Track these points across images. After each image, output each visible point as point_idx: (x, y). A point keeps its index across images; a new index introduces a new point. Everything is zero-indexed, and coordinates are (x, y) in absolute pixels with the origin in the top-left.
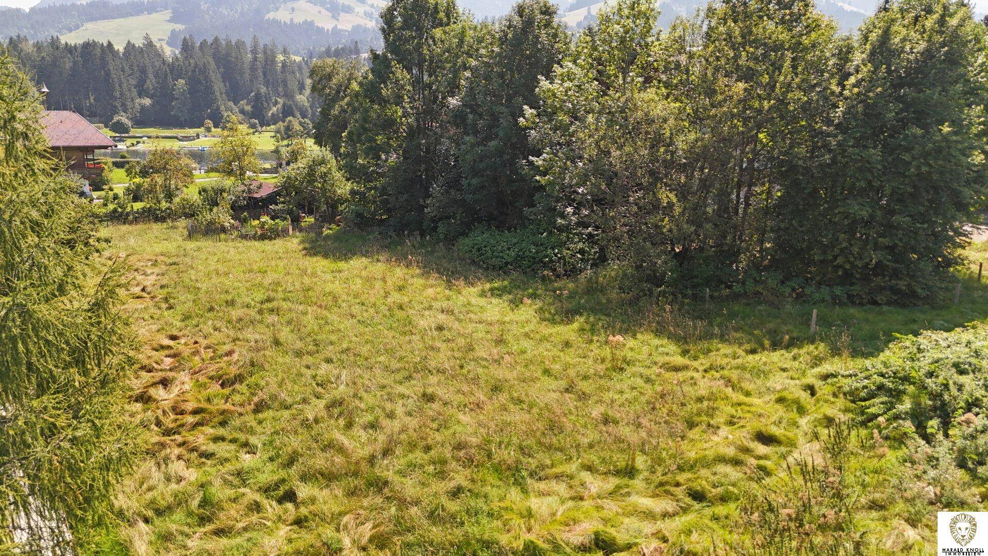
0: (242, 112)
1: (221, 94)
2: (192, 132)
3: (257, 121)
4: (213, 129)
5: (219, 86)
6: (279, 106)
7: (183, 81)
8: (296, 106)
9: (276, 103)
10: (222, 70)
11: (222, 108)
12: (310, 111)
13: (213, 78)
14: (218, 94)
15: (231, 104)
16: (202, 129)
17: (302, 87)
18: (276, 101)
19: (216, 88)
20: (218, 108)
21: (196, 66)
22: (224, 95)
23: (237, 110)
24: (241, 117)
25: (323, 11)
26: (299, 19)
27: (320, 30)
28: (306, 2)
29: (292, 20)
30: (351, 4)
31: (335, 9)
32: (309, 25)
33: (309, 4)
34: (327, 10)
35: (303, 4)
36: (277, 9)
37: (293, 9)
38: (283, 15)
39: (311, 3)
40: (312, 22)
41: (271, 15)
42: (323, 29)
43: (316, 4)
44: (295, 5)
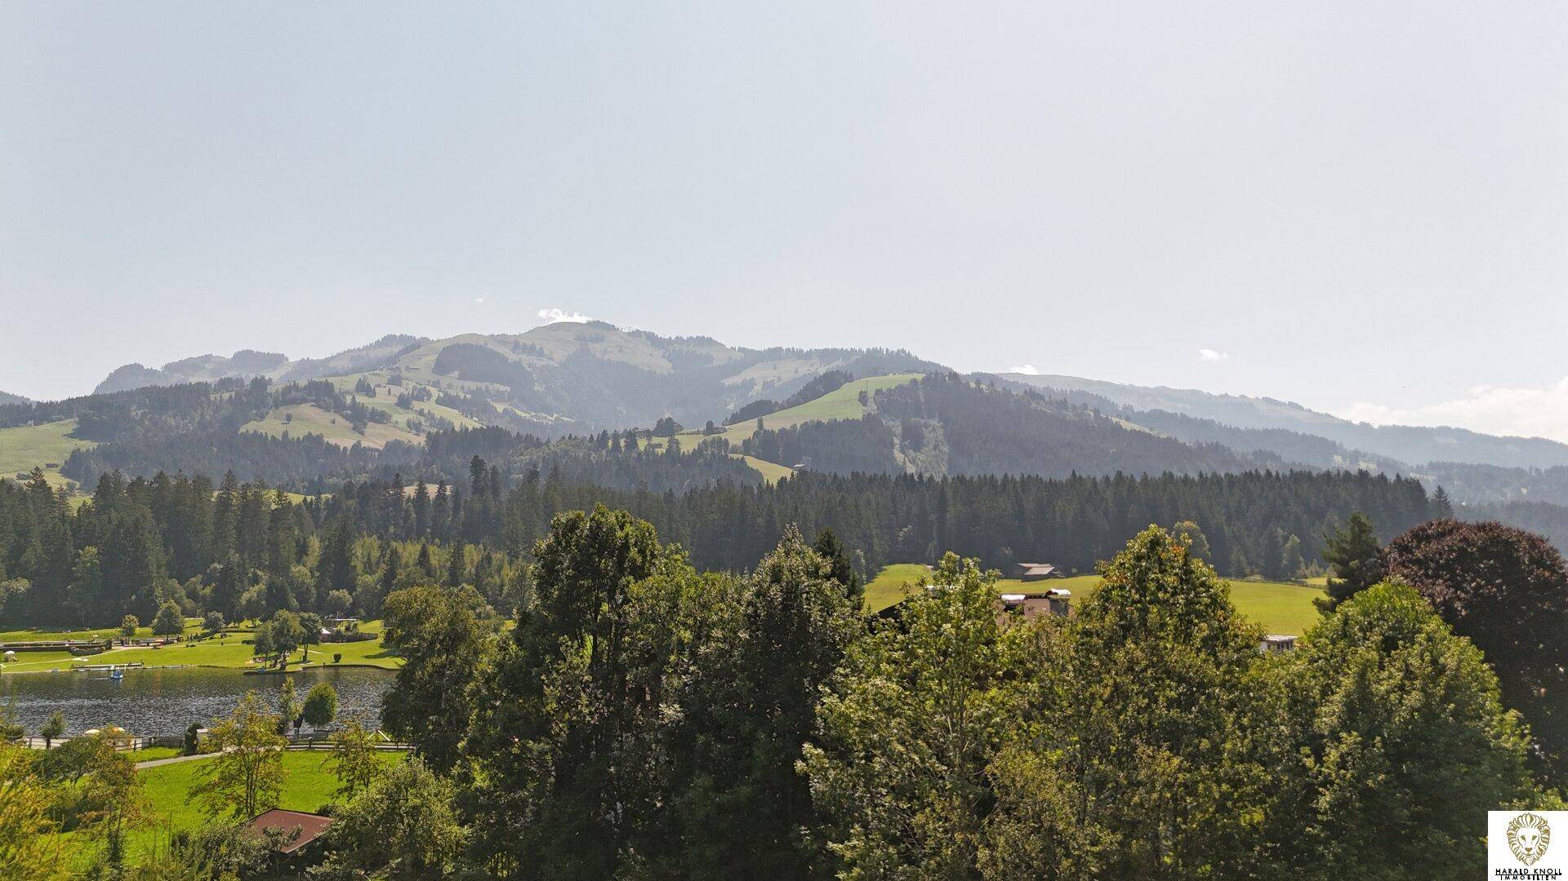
0: (192, 595)
1: (159, 567)
2: (96, 635)
3: (220, 615)
4: (138, 630)
5: (156, 555)
6: (262, 586)
7: (94, 550)
8: (291, 584)
9: (256, 580)
10: (164, 525)
11: (158, 592)
12: (314, 591)
13: (149, 544)
14: (153, 568)
15: (174, 583)
16: (116, 631)
17: (302, 550)
18: (255, 575)
19: (151, 558)
20: (151, 591)
21: (121, 524)
22: (163, 569)
23: (183, 593)
24: (189, 603)
25: (340, 420)
26: (298, 431)
27: (333, 449)
28: (312, 406)
29: (285, 434)
30: (387, 410)
31: (359, 418)
32: (314, 441)
33: (317, 408)
34: (346, 417)
35: (307, 409)
36: (262, 417)
37: (289, 418)
38: (271, 426)
39: (320, 407)
40: (320, 438)
41: (251, 427)
42: (337, 447)
43: (327, 409)
44: (294, 410)
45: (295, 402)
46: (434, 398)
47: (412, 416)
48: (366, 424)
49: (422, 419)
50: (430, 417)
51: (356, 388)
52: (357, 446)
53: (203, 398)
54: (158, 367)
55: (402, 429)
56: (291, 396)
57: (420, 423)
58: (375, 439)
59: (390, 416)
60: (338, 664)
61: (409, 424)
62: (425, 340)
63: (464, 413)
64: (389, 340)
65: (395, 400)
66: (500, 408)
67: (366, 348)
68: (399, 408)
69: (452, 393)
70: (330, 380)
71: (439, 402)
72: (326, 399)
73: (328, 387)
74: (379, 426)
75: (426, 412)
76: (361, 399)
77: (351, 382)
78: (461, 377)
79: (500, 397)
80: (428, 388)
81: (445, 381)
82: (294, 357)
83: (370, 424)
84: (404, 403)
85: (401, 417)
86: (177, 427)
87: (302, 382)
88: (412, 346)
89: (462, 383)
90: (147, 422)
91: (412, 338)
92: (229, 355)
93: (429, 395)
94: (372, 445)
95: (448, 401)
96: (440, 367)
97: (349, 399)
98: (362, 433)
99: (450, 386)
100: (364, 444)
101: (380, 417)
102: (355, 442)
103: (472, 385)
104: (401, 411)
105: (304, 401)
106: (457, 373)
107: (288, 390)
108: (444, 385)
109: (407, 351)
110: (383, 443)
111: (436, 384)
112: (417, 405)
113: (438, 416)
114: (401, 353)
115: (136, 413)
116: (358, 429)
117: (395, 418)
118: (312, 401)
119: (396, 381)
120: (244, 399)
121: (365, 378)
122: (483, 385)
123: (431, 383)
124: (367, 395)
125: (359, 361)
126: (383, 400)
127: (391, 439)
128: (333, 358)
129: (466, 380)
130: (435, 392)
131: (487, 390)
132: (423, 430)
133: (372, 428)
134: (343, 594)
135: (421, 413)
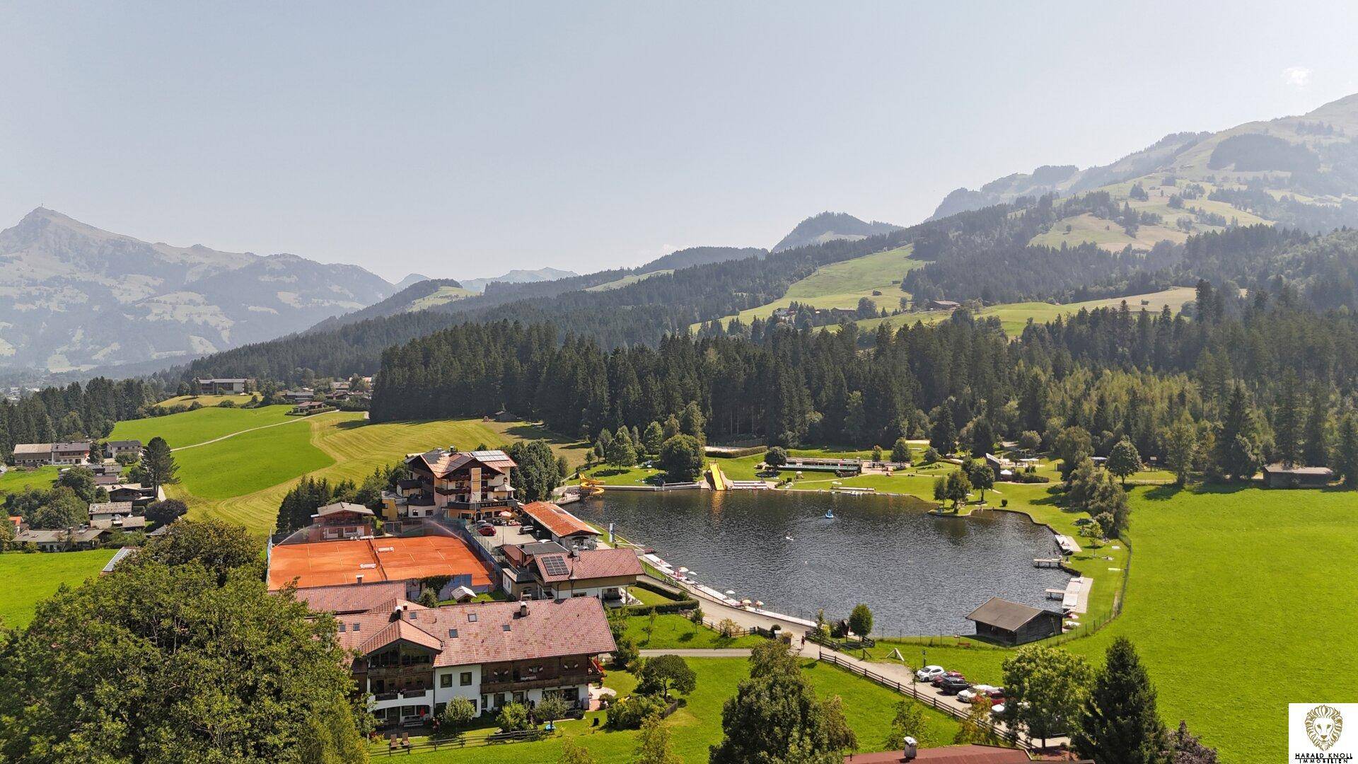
1: (907, 402)
4: (883, 455)
11: (903, 423)
13: (895, 388)
14: (900, 405)
16: (870, 454)
19: (897, 399)
20: (897, 424)
21: (876, 373)
22: (911, 403)
23: (927, 419)
25: (1113, 225)
26: (1074, 241)
27: (1104, 255)
28: (1090, 215)
29: (1064, 245)
30: (1157, 212)
31: (1131, 222)
32: (1089, 250)
33: (1094, 217)
34: (1120, 223)
35: (1085, 220)
36: (1047, 230)
37: (1069, 229)
38: (1052, 239)
39: (1097, 216)
40: (1093, 245)
41: (1035, 242)
42: (1108, 253)
43: (1102, 217)
44: (1074, 221)
45: (1075, 213)
46: (1207, 194)
47: (1183, 215)
48: (1136, 228)
49: (1193, 217)
50: (1201, 214)
51: (1131, 193)
52: (1128, 249)
53: (1002, 218)
54: (977, 189)
55: (1173, 229)
56: (1073, 208)
57: (1190, 222)
58: (1145, 241)
59: (1161, 218)
60: (1003, 508)
61: (1179, 223)
62: (1205, 135)
63: (1237, 205)
64: (1170, 139)
65: (1167, 201)
66: (1277, 195)
67: (1147, 150)
68: (1171, 210)
69: (1226, 187)
70: (1106, 189)
71: (1213, 197)
72: (1102, 207)
73: (1104, 197)
74: (1149, 228)
75: (1197, 209)
76: (1135, 205)
77: (1127, 187)
78: (1238, 169)
79: (1279, 184)
80: (1201, 184)
81: (1219, 176)
82: (1083, 167)
83: (1141, 227)
84: (1175, 203)
85: (1171, 218)
86: (982, 244)
87: (1082, 195)
88: (1189, 142)
89: (1237, 174)
90: (960, 243)
91: (1191, 135)
92: (1030, 172)
93: (1202, 191)
94: (1143, 247)
95: (1221, 196)
96: (1216, 162)
97: (1122, 206)
98: (1134, 236)
99: (1225, 179)
100: (1135, 246)
101: (1151, 220)
102: (1126, 245)
103: (1249, 175)
104: (1174, 211)
105: (1083, 212)
106: (1234, 165)
107: (1069, 203)
108: (1218, 179)
109: (1184, 148)
110: (1153, 244)
111: (1211, 180)
112: (1188, 204)
113: (1208, 212)
114: (1178, 152)
115: (953, 235)
116: (1131, 233)
117: (1166, 218)
118: (1090, 211)
119: (1170, 182)
120: (1033, 215)
121: (1140, 183)
122: (1260, 174)
123: (1206, 179)
124: (1141, 199)
125: (1141, 164)
126: (1155, 203)
127: (1160, 240)
128: (1117, 163)
129: (1243, 171)
130: (1209, 188)
131: (1265, 178)
132: (1193, 227)
133: (1143, 230)
134: (1034, 435)
135: (1192, 211)
